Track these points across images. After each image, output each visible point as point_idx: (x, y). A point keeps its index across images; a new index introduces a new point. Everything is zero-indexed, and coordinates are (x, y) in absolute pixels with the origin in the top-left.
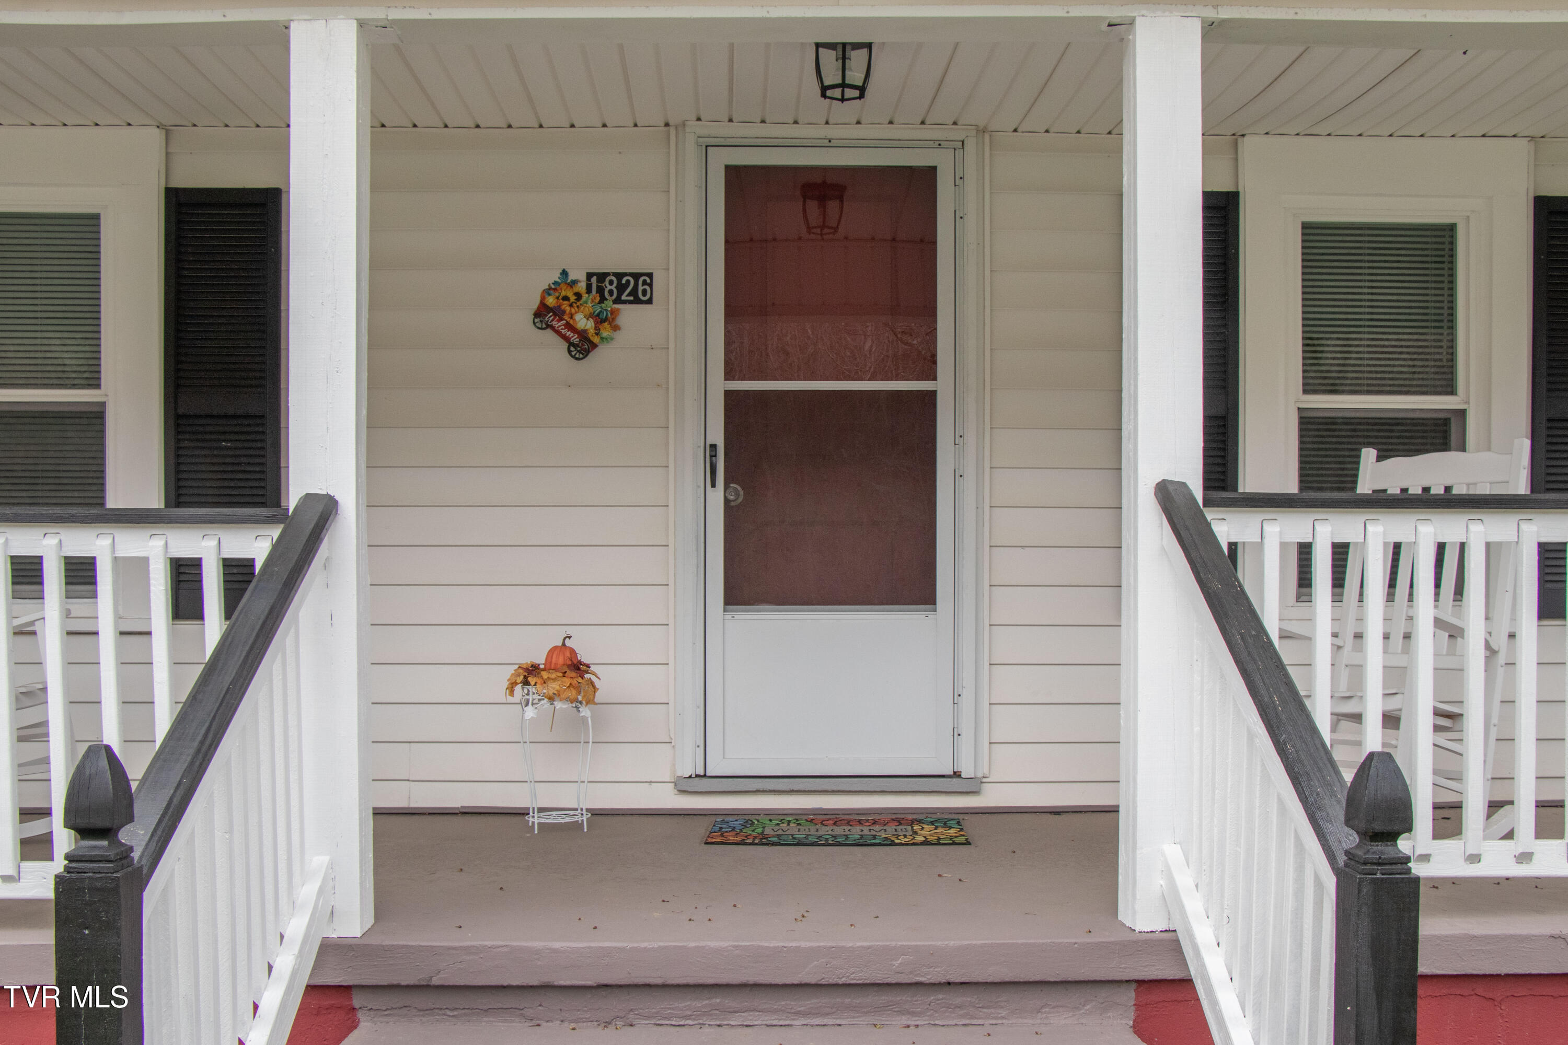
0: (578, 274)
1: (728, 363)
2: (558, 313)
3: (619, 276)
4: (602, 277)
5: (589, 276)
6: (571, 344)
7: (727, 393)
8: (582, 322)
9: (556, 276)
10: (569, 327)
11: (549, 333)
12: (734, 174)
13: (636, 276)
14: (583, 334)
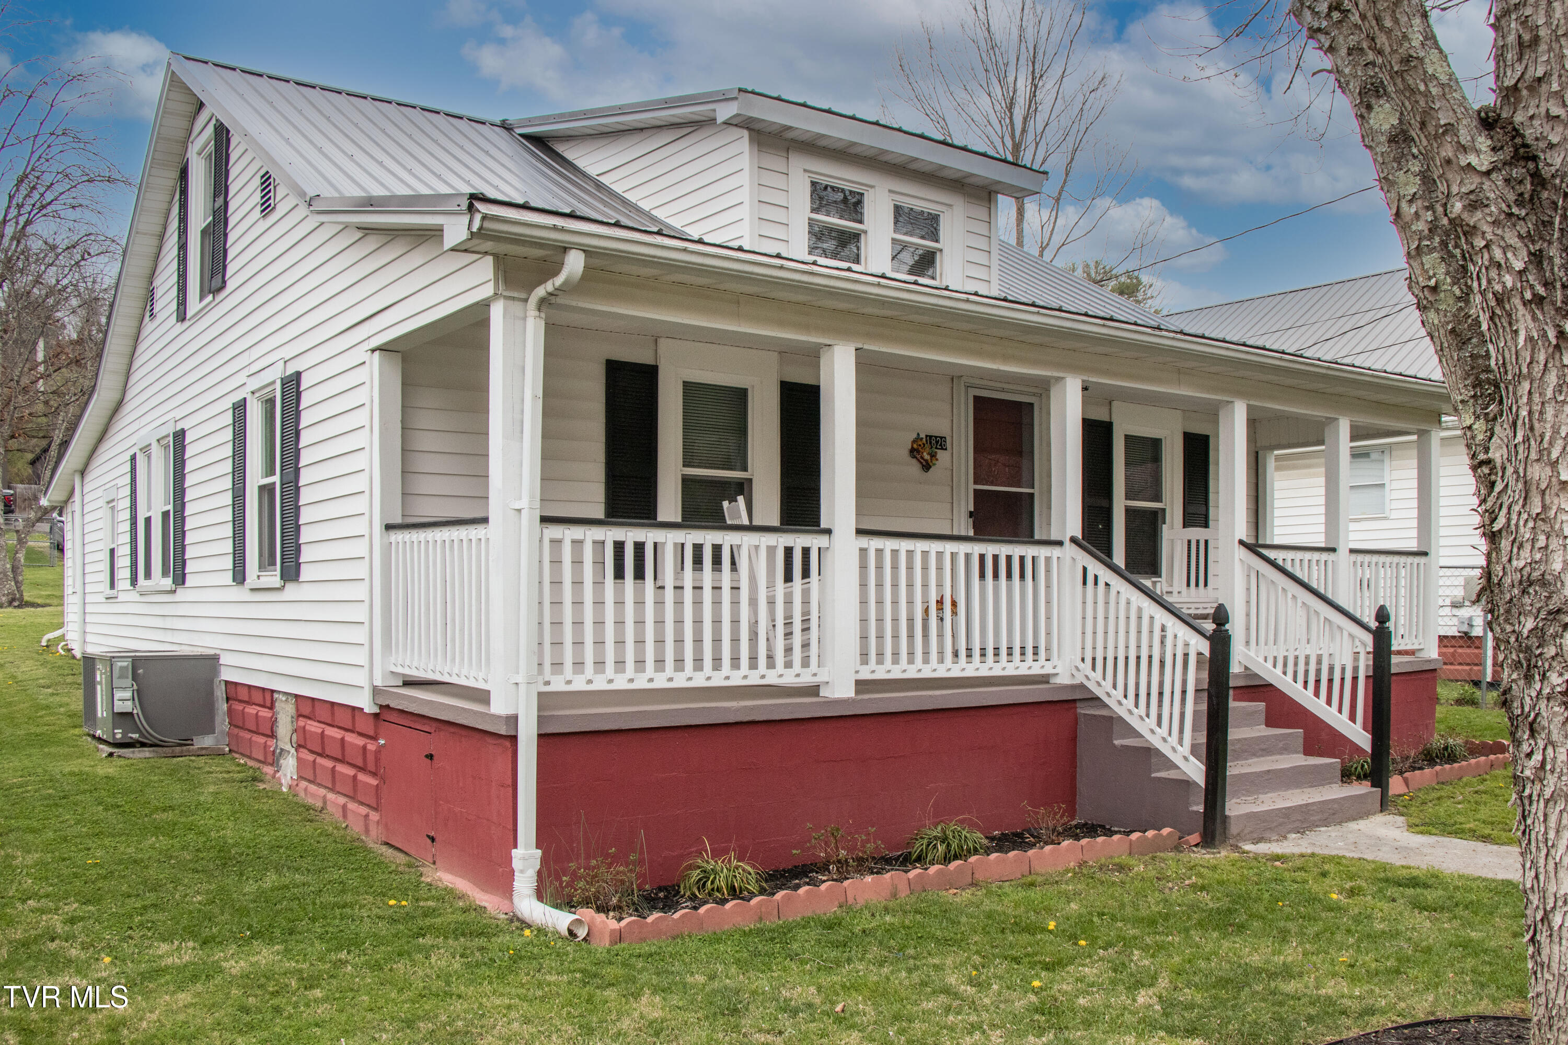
0: (923, 436)
1: (975, 478)
2: (918, 452)
3: (936, 437)
4: (931, 437)
5: (927, 436)
6: (923, 466)
7: (975, 490)
8: (927, 457)
9: (915, 436)
10: (922, 458)
11: (914, 461)
12: (977, 399)
13: (941, 438)
14: (926, 461)
